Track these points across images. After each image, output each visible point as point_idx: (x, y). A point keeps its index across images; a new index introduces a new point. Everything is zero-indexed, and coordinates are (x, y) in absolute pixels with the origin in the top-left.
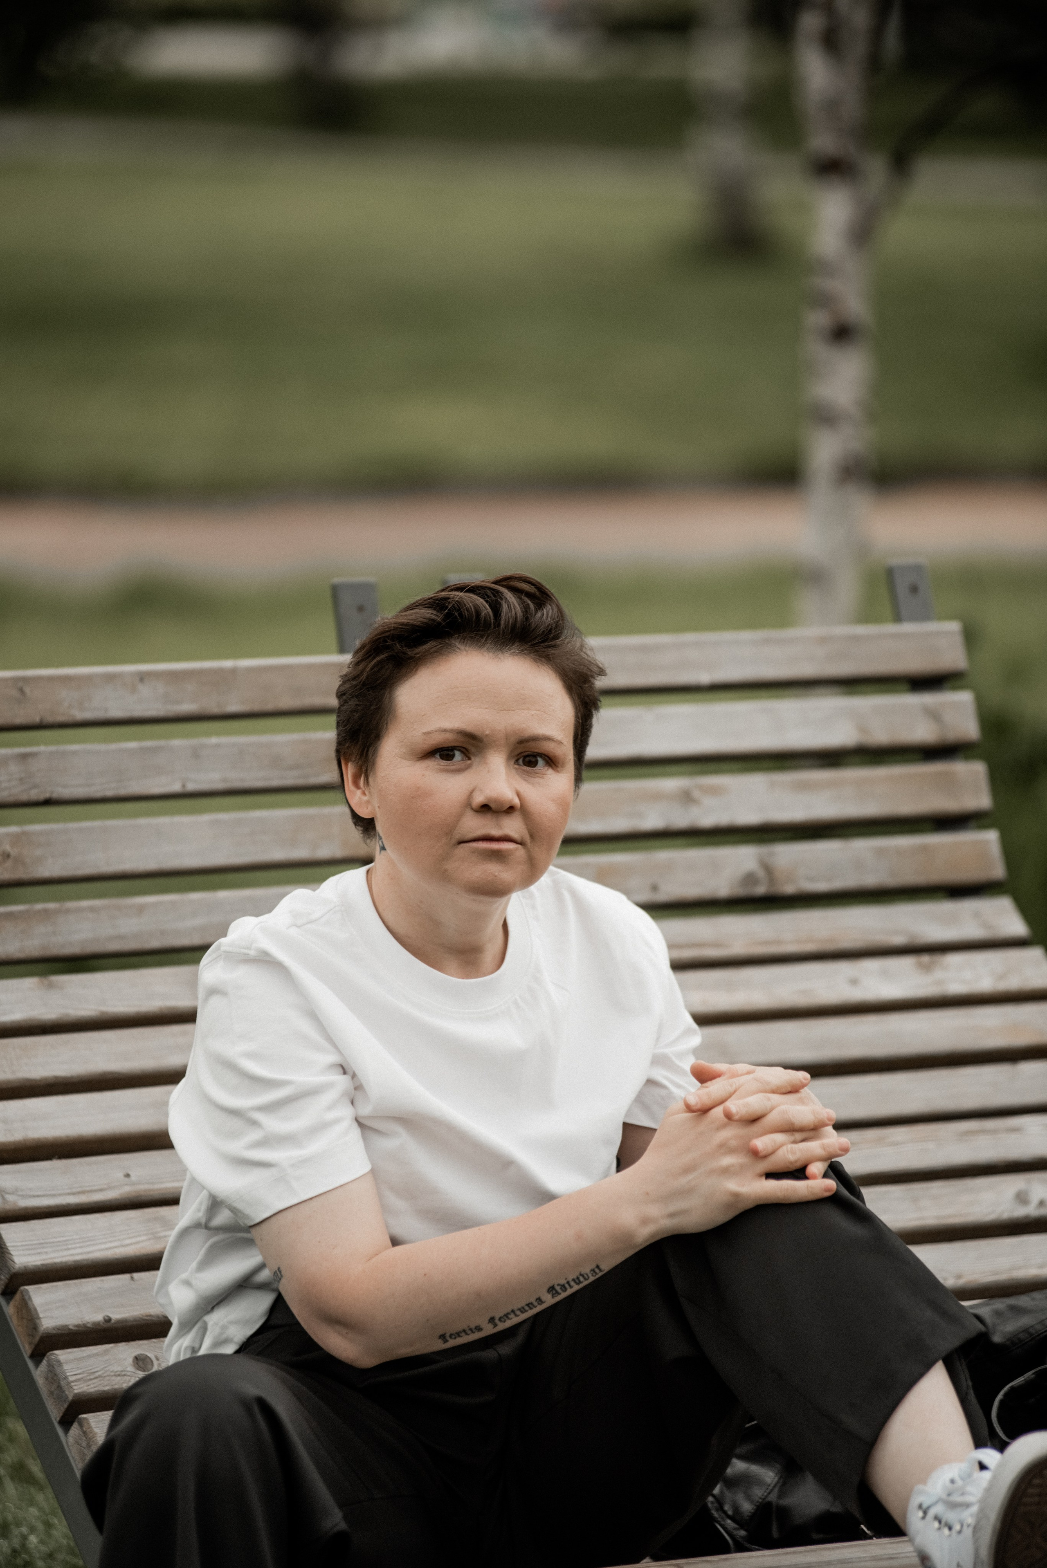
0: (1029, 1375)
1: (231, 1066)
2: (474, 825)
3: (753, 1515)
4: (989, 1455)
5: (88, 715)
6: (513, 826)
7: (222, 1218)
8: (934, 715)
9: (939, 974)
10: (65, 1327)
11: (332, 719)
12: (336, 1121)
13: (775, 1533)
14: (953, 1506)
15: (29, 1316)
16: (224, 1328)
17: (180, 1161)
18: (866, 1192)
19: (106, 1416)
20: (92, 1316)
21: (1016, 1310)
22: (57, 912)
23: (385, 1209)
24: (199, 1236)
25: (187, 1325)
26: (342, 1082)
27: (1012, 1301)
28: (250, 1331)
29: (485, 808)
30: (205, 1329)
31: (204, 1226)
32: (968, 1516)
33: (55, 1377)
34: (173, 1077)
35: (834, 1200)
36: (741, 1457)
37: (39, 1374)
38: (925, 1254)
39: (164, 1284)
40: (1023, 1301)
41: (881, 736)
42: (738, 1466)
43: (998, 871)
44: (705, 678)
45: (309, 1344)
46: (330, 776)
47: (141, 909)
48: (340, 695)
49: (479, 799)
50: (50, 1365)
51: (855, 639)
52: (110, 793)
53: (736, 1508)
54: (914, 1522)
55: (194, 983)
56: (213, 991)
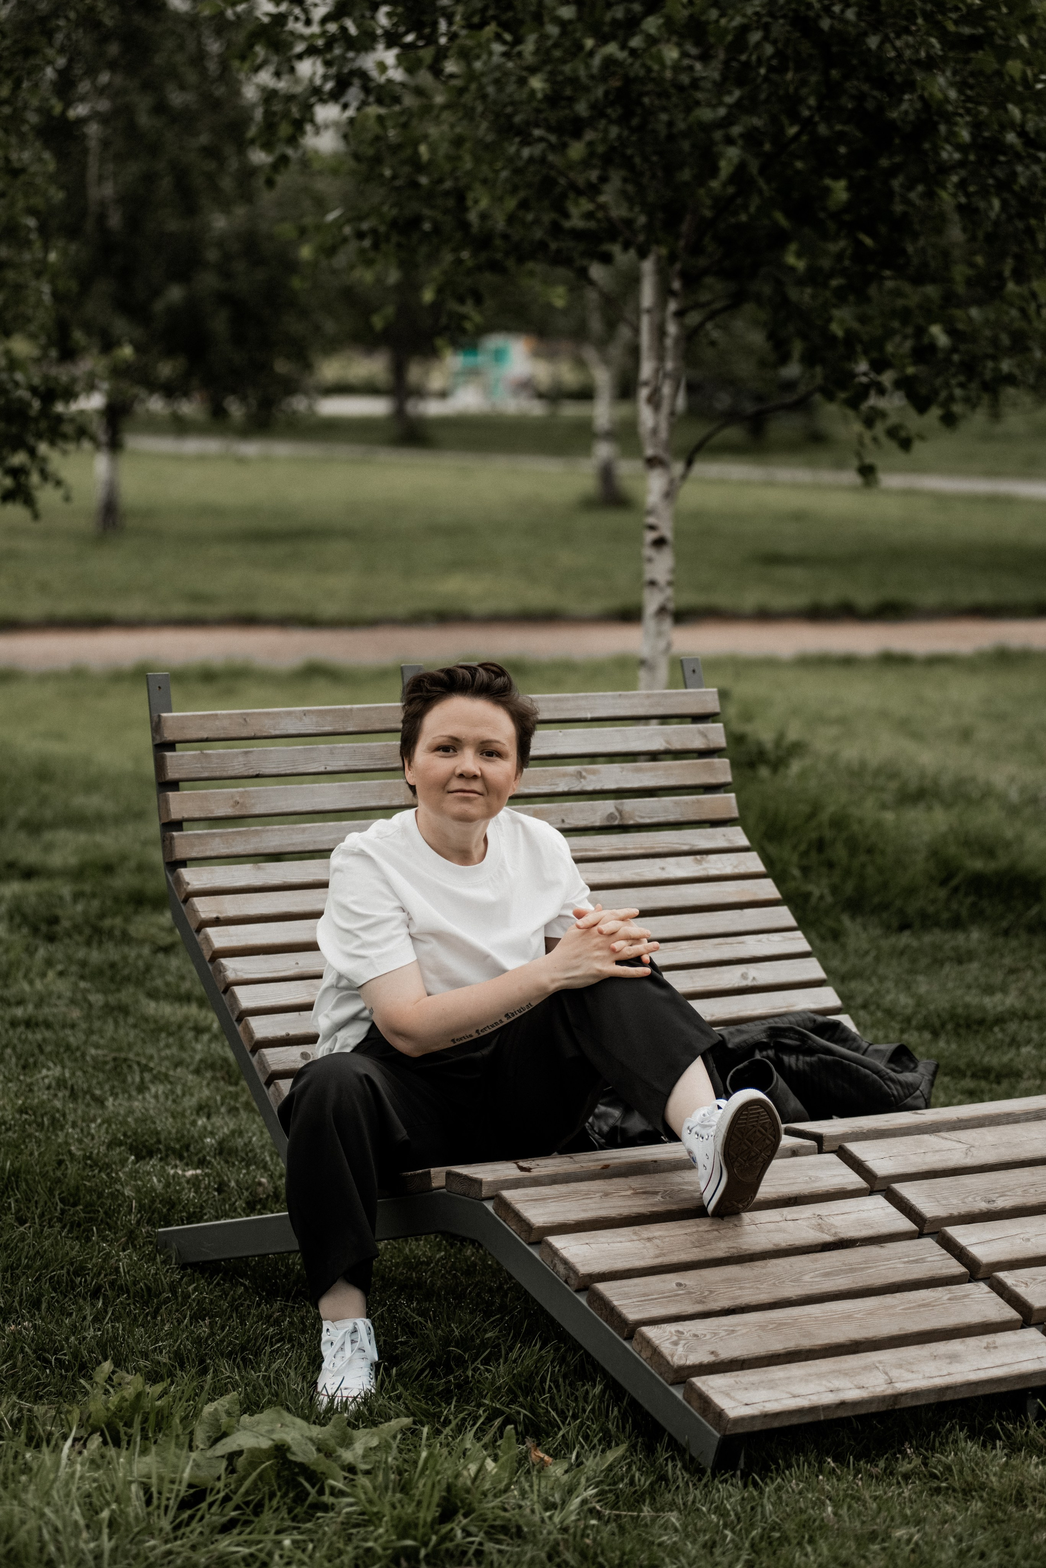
0: (746, 1063)
1: (345, 908)
2: (456, 784)
3: (608, 1132)
4: (722, 1102)
5: (278, 732)
6: (477, 786)
7: (343, 983)
8: (704, 735)
9: (705, 865)
10: (266, 1038)
11: (399, 735)
12: (399, 935)
13: (619, 1140)
14: (705, 1127)
15: (249, 1032)
16: (346, 1039)
17: (323, 957)
18: (664, 974)
19: (290, 1081)
20: (280, 1032)
21: (740, 1032)
22: (263, 831)
23: (424, 979)
24: (333, 992)
25: (328, 1037)
26: (401, 915)
27: (738, 1027)
28: (358, 1041)
29: (461, 776)
30: (336, 1040)
31: (336, 987)
32: (712, 1132)
33: (262, 1062)
34: (317, 915)
35: (650, 978)
36: (602, 1104)
37: (254, 1060)
38: (695, 1004)
39: (316, 1016)
40: (743, 1027)
41: (677, 745)
42: (601, 1109)
43: (735, 814)
44: (589, 716)
45: (389, 1048)
46: (399, 764)
47: (304, 830)
48: (404, 722)
49: (458, 771)
50: (260, 1057)
51: (664, 695)
52: (288, 772)
53: (600, 1129)
54: (685, 1135)
55: (328, 867)
56: (337, 870)
